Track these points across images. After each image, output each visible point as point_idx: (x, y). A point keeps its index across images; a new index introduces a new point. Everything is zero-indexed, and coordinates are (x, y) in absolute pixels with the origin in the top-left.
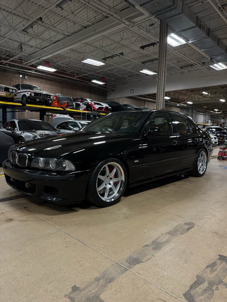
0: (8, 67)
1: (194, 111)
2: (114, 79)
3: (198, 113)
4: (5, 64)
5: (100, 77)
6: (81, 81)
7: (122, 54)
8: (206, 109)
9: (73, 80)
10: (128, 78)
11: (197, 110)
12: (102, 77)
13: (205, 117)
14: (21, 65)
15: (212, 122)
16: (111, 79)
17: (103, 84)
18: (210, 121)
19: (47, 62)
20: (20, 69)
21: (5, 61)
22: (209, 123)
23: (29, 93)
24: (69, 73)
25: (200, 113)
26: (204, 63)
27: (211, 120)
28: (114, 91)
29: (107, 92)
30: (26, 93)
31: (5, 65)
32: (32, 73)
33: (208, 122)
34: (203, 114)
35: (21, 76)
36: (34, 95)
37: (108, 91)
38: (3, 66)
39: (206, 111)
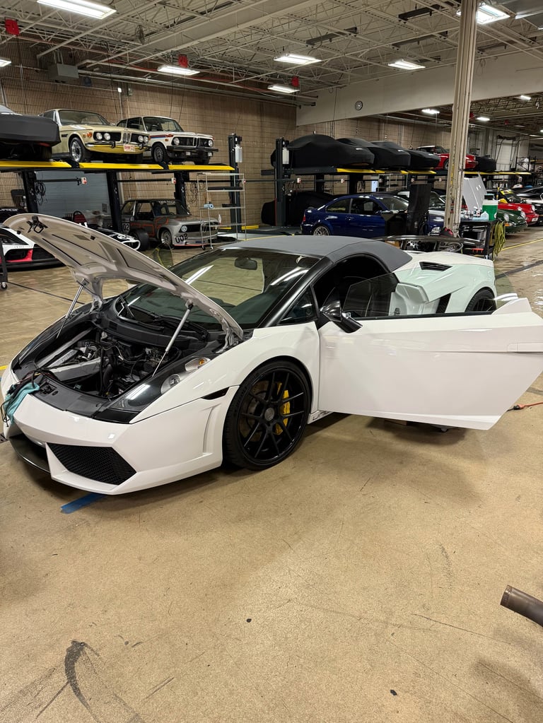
0: (98, 74)
1: (490, 138)
2: (318, 80)
3: (500, 141)
4: (91, 69)
5: (289, 77)
6: (243, 91)
7: (354, 30)
8: (520, 130)
9: (229, 88)
10: (351, 76)
11: (498, 133)
12: (293, 77)
13: (516, 151)
14: (124, 67)
15: (532, 163)
16: (312, 79)
17: (292, 93)
18: (526, 160)
19: (181, 56)
20: (120, 75)
21: (93, 62)
22: (525, 166)
23: (170, 139)
24: (219, 73)
25: (505, 141)
26: (534, 39)
27: (529, 158)
28: (314, 104)
29: (298, 108)
30: (162, 140)
31: (92, 71)
32: (144, 82)
33: (522, 163)
34: (511, 142)
35: (120, 90)
36: (180, 144)
37: (300, 107)
38: (88, 72)
39: (518, 135)
